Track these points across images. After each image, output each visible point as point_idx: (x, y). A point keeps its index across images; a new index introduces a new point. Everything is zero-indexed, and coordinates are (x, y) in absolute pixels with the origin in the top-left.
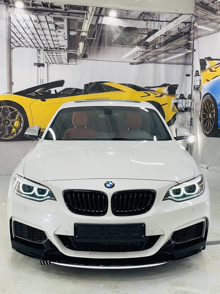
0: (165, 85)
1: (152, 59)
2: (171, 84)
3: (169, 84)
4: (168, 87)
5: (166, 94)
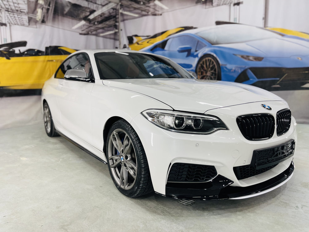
1: (94, 33)
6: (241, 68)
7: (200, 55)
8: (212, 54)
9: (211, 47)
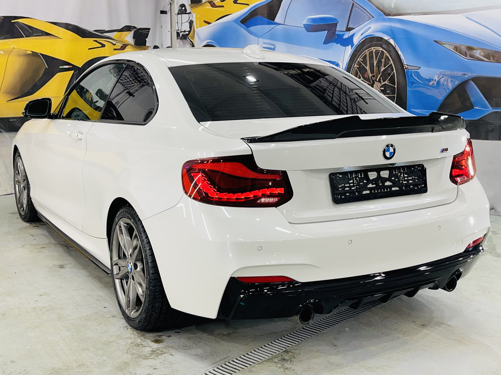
0: (128, 28)
2: (138, 27)
3: (135, 27)
4: (133, 32)
5: (131, 45)
6: (453, 77)
7: (356, 40)
8: (386, 38)
9: (384, 20)
